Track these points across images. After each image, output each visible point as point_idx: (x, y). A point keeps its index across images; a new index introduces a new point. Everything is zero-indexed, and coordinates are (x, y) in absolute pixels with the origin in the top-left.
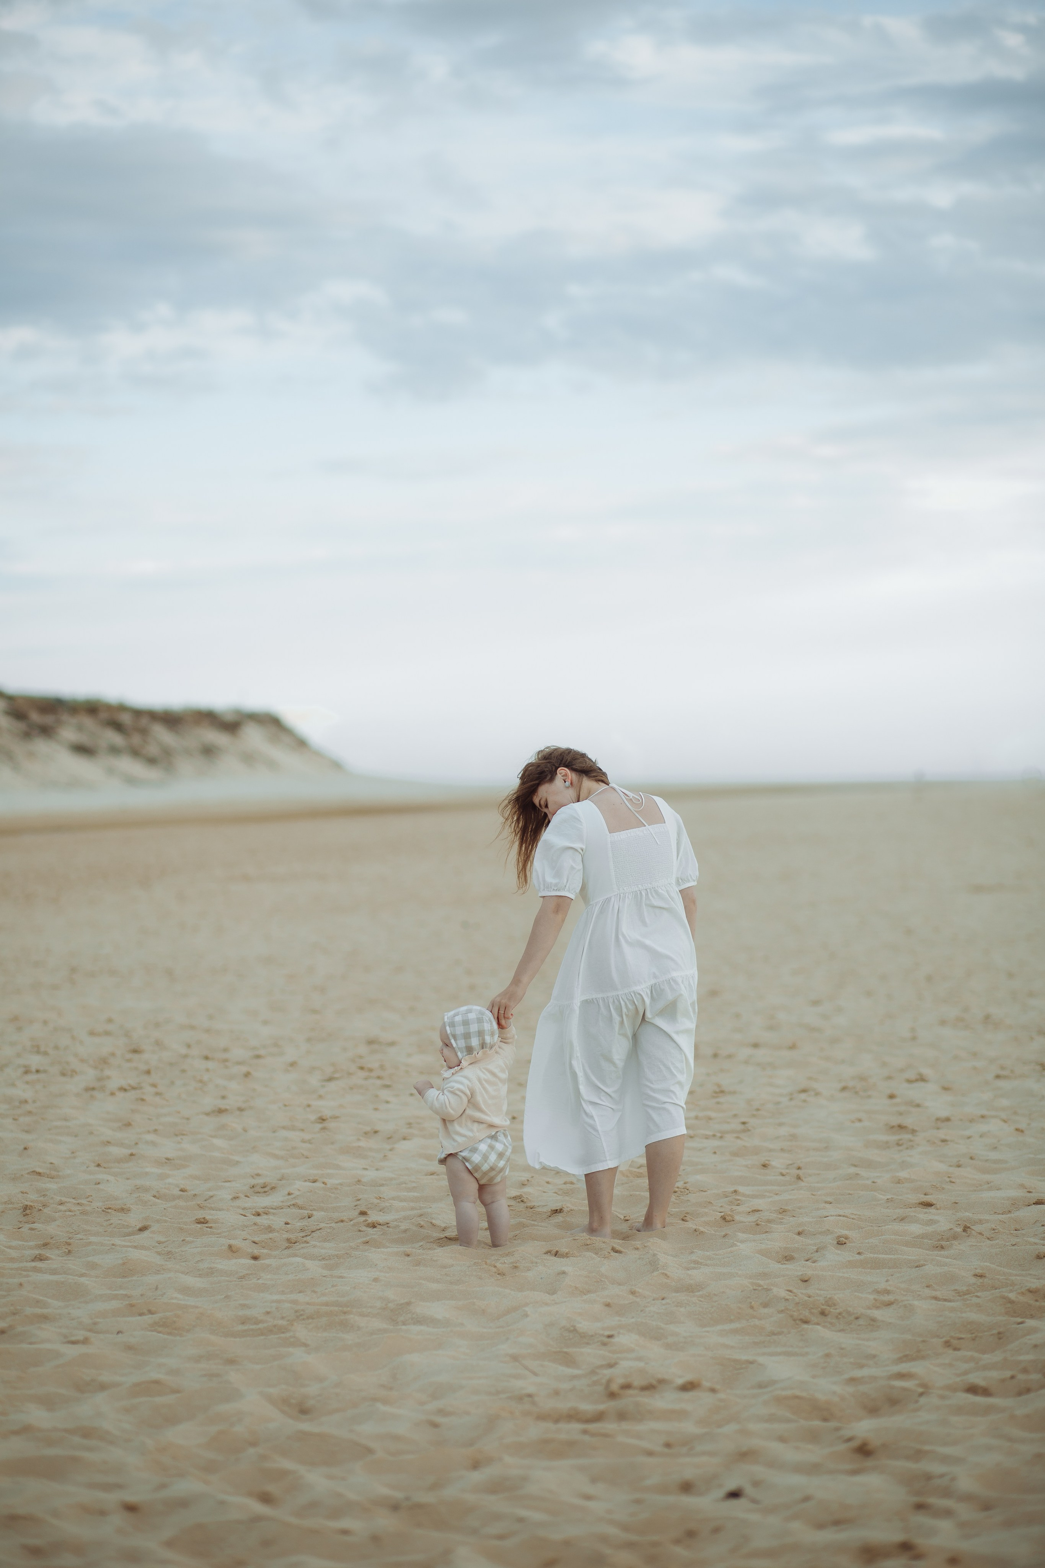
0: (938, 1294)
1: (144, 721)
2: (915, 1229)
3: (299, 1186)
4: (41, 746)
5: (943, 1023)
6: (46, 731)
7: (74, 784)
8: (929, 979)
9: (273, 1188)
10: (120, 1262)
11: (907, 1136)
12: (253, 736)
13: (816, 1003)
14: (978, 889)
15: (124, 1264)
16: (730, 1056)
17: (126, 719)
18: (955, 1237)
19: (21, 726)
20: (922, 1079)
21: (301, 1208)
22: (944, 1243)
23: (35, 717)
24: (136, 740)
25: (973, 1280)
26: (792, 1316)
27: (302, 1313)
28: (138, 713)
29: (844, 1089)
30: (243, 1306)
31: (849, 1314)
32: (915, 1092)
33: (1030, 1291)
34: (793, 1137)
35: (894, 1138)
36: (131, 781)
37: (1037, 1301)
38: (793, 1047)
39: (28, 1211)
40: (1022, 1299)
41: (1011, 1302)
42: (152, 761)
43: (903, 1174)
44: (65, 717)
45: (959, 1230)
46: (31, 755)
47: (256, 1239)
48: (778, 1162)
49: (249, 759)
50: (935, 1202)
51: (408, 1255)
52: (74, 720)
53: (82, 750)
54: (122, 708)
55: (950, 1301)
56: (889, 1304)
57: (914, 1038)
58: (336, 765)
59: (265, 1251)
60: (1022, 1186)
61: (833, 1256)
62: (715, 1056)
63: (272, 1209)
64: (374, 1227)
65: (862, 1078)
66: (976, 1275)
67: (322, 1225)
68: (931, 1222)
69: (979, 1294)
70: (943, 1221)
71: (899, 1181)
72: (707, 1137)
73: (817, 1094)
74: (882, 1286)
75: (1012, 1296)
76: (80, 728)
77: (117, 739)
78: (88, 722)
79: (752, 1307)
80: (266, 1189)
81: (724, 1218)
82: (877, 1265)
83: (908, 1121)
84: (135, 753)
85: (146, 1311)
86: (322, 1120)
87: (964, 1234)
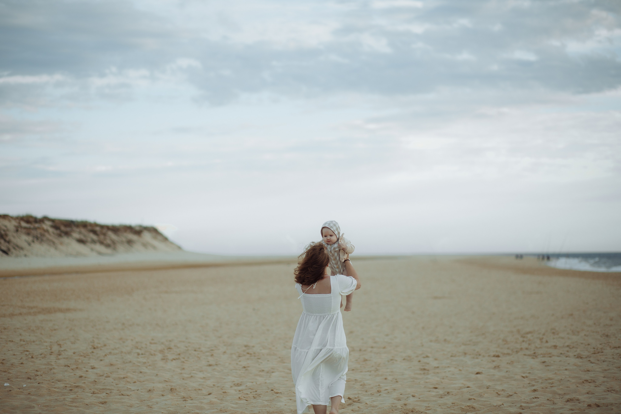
0: (442, 407)
1: (105, 230)
2: (434, 394)
3: (249, 384)
4: (65, 240)
5: (431, 341)
6: (67, 234)
7: (78, 255)
8: (423, 328)
9: (241, 385)
10: (209, 401)
11: (426, 372)
12: (147, 236)
13: (387, 335)
14: (436, 298)
15: (210, 402)
16: (365, 350)
17: (98, 229)
18: (445, 395)
19: (58, 232)
20: (427, 357)
21: (252, 389)
22: (442, 397)
23: (63, 228)
24: (102, 237)
25: (452, 404)
26: (404, 412)
27: (269, 412)
28: (102, 227)
29: (404, 359)
30: (251, 411)
31: (419, 411)
32: (426, 360)
33: (468, 406)
34: (392, 372)
35: (422, 372)
36: (100, 253)
37: (470, 408)
38: (384, 348)
39: (172, 390)
40: (466, 408)
41: (463, 409)
42: (108, 246)
43: (427, 381)
44: (75, 229)
45: (446, 393)
46: (61, 243)
47: (245, 396)
48: (390, 378)
49: (145, 245)
50: (438, 387)
51: (291, 400)
52: (78, 230)
53: (81, 241)
54: (96, 225)
55: (446, 409)
56: (430, 409)
57: (423, 346)
58: (179, 248)
59: (249, 399)
60: (463, 384)
61: (412, 399)
62: (360, 350)
63: (244, 390)
64: (277, 393)
65: (409, 357)
66: (452, 403)
67: (262, 393)
68: (438, 392)
69: (454, 407)
70: (441, 392)
71: (426, 382)
72: (366, 372)
73: (396, 361)
74: (427, 405)
75: (463, 407)
76: (80, 233)
77: (95, 237)
78: (83, 230)
79: (392, 410)
80: (239, 385)
81: (378, 391)
82: (424, 401)
83: (426, 368)
84: (102, 243)
85: (225, 412)
86: (244, 367)
87: (448, 394)
